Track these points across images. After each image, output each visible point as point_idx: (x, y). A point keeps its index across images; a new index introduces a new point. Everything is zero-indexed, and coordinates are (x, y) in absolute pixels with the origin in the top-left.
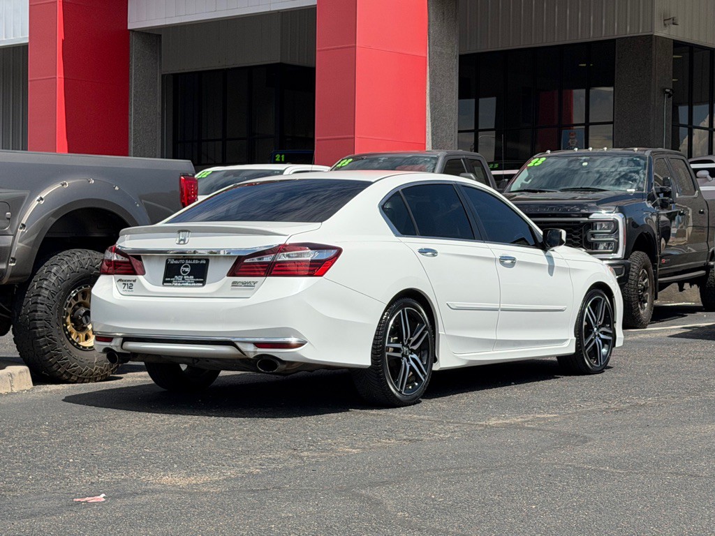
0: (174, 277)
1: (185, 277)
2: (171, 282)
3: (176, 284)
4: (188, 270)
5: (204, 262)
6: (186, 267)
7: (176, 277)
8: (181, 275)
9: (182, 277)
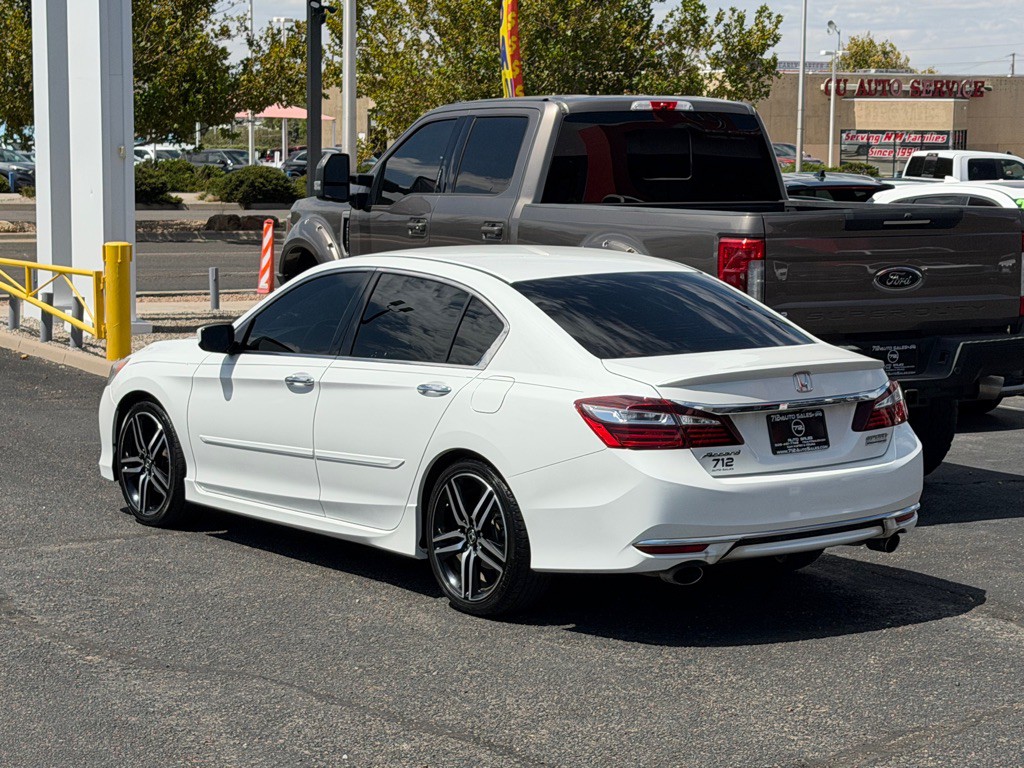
0: (786, 441)
1: (802, 439)
2: (784, 448)
3: (794, 450)
4: (801, 428)
5: (820, 414)
6: (797, 423)
7: (789, 440)
8: (796, 437)
9: (797, 439)
